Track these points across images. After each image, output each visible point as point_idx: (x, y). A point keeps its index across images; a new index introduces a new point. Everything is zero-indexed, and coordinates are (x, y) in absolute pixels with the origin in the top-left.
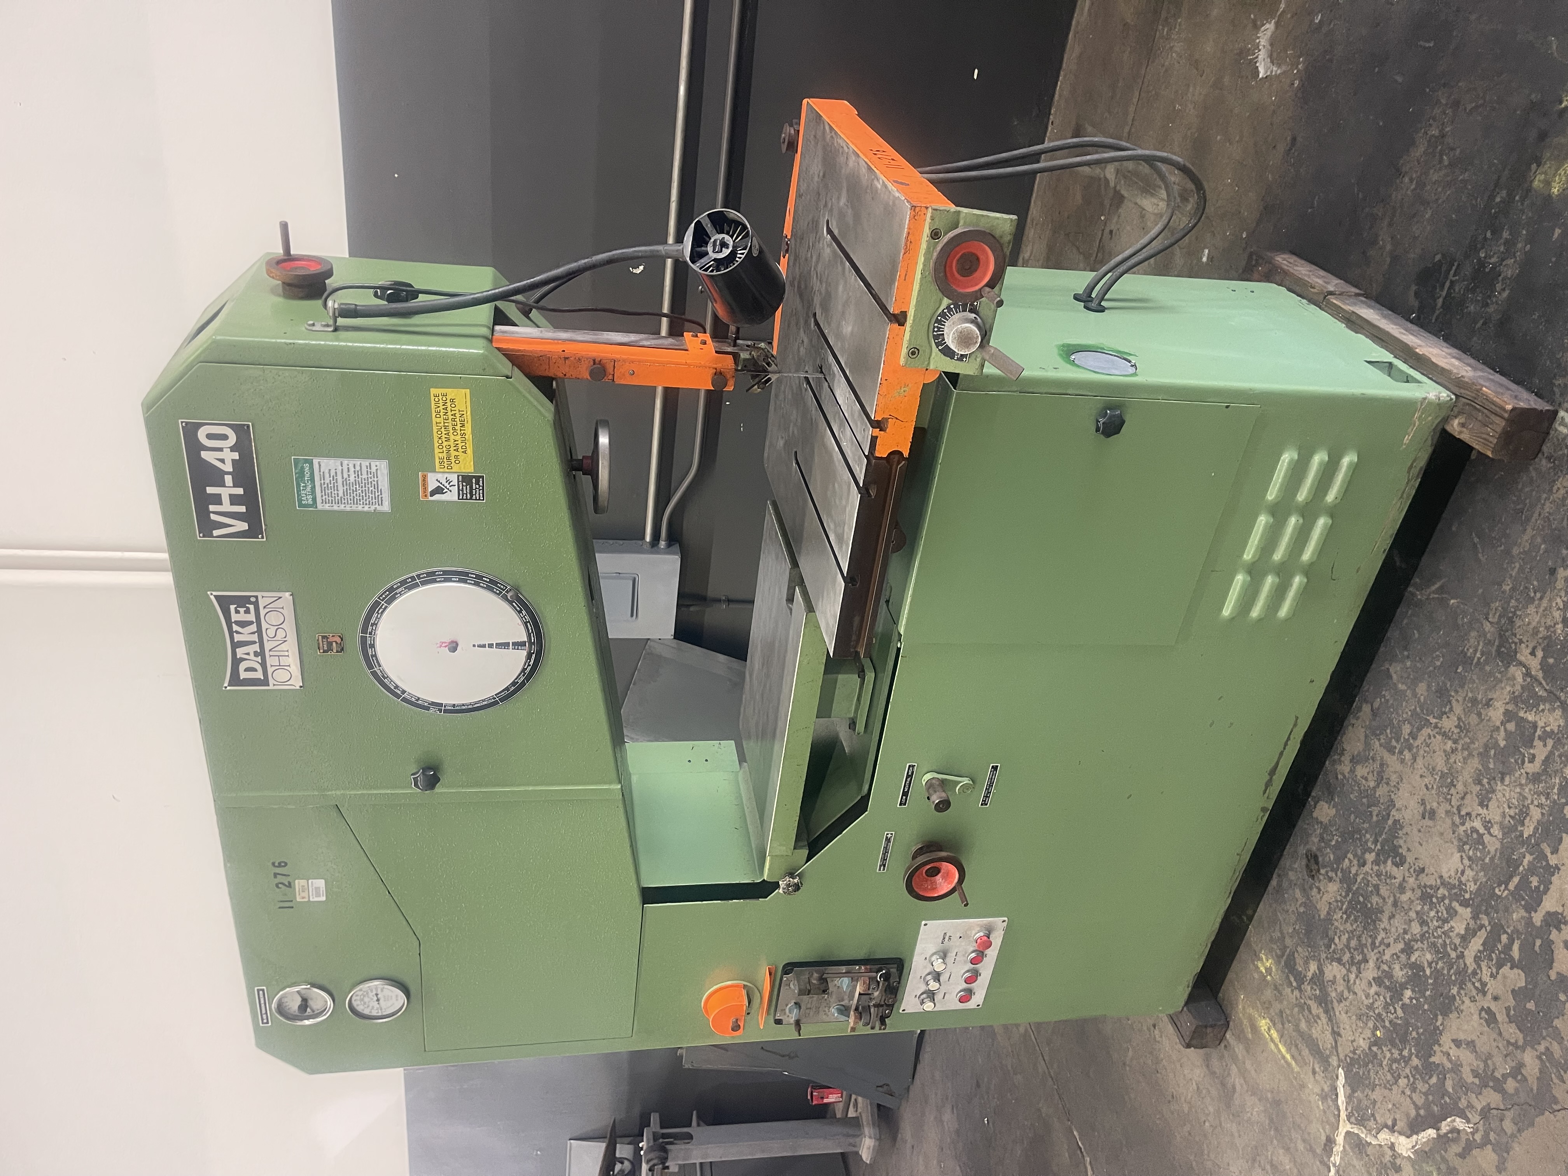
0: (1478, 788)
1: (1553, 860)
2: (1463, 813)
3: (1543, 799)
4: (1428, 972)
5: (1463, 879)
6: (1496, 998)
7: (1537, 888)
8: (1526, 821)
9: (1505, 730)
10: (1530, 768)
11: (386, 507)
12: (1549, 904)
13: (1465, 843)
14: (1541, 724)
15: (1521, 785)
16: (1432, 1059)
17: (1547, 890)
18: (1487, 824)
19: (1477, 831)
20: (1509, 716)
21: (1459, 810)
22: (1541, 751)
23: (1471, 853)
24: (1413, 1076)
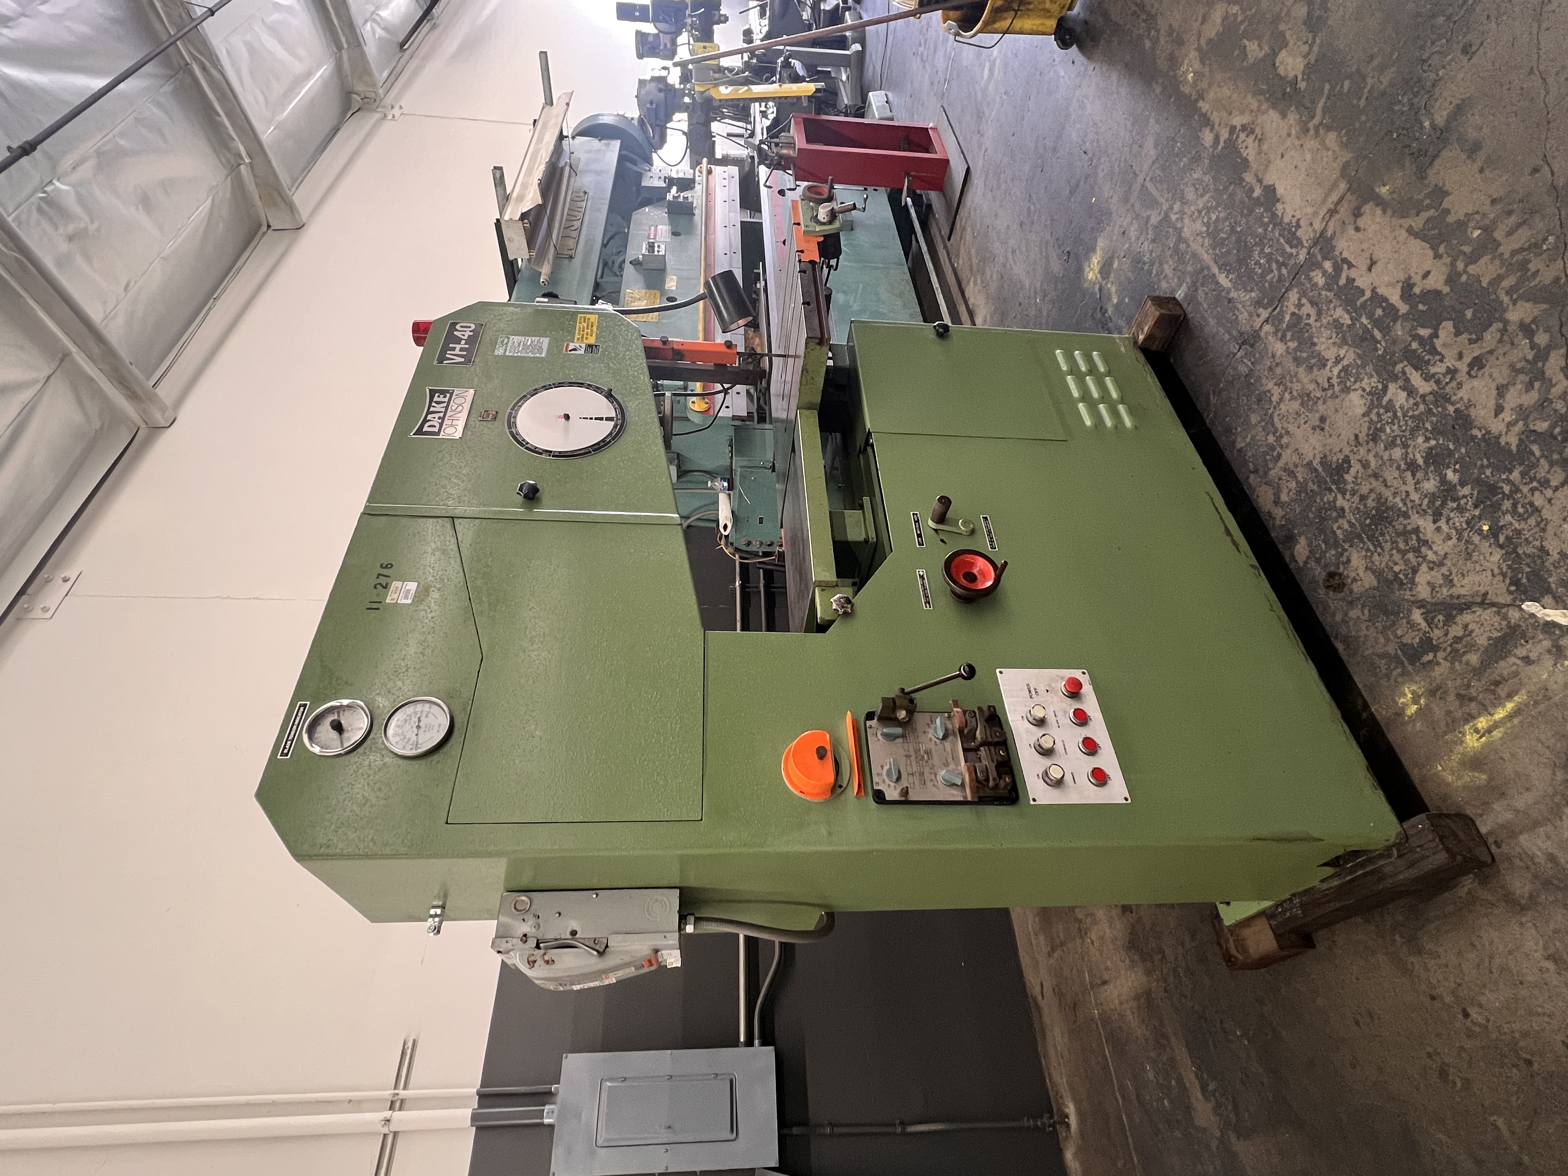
0: (1315, 369)
1: (1368, 294)
2: (1326, 385)
3: (1332, 305)
4: (1433, 443)
5: (1368, 390)
6: (1460, 356)
7: (1384, 309)
8: (1341, 321)
9: (1290, 340)
10: (1313, 319)
11: (543, 355)
12: (1394, 297)
13: (1346, 386)
14: (1292, 309)
15: (1320, 327)
16: (1514, 448)
17: (1386, 300)
18: (1338, 360)
19: (1340, 371)
20: (1283, 339)
21: (1324, 390)
22: (1308, 309)
23: (1352, 380)
24: (1532, 480)
